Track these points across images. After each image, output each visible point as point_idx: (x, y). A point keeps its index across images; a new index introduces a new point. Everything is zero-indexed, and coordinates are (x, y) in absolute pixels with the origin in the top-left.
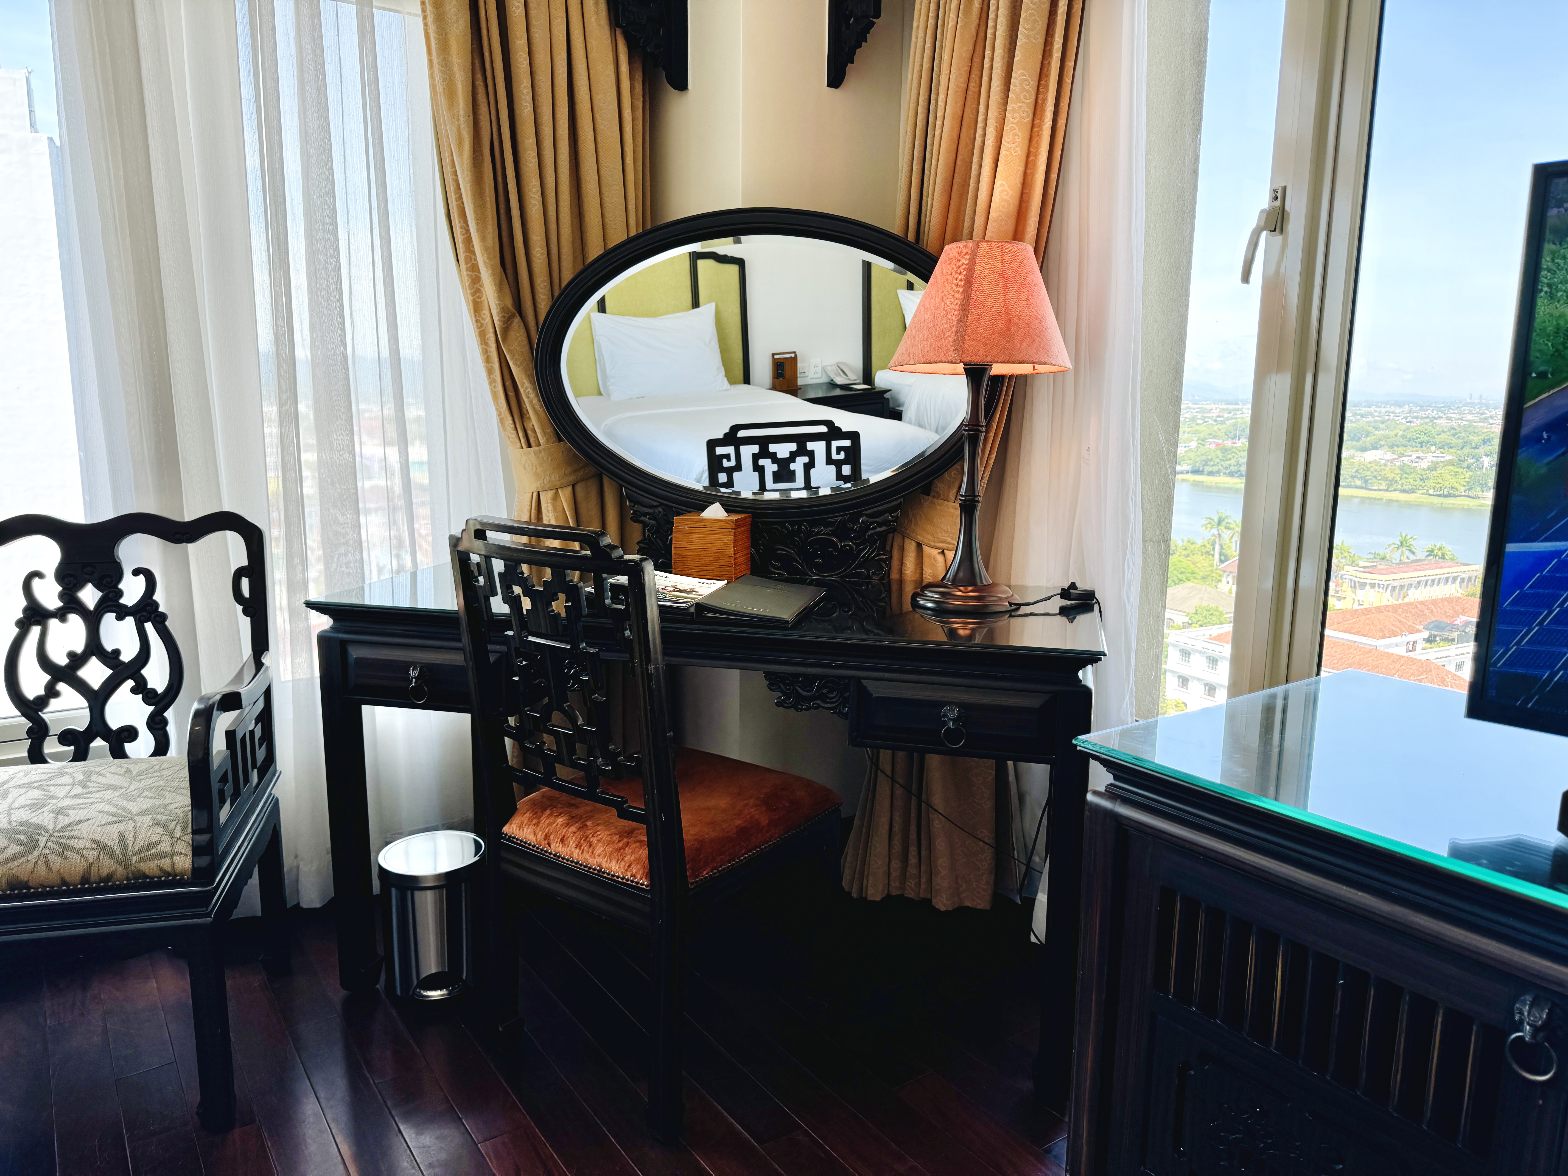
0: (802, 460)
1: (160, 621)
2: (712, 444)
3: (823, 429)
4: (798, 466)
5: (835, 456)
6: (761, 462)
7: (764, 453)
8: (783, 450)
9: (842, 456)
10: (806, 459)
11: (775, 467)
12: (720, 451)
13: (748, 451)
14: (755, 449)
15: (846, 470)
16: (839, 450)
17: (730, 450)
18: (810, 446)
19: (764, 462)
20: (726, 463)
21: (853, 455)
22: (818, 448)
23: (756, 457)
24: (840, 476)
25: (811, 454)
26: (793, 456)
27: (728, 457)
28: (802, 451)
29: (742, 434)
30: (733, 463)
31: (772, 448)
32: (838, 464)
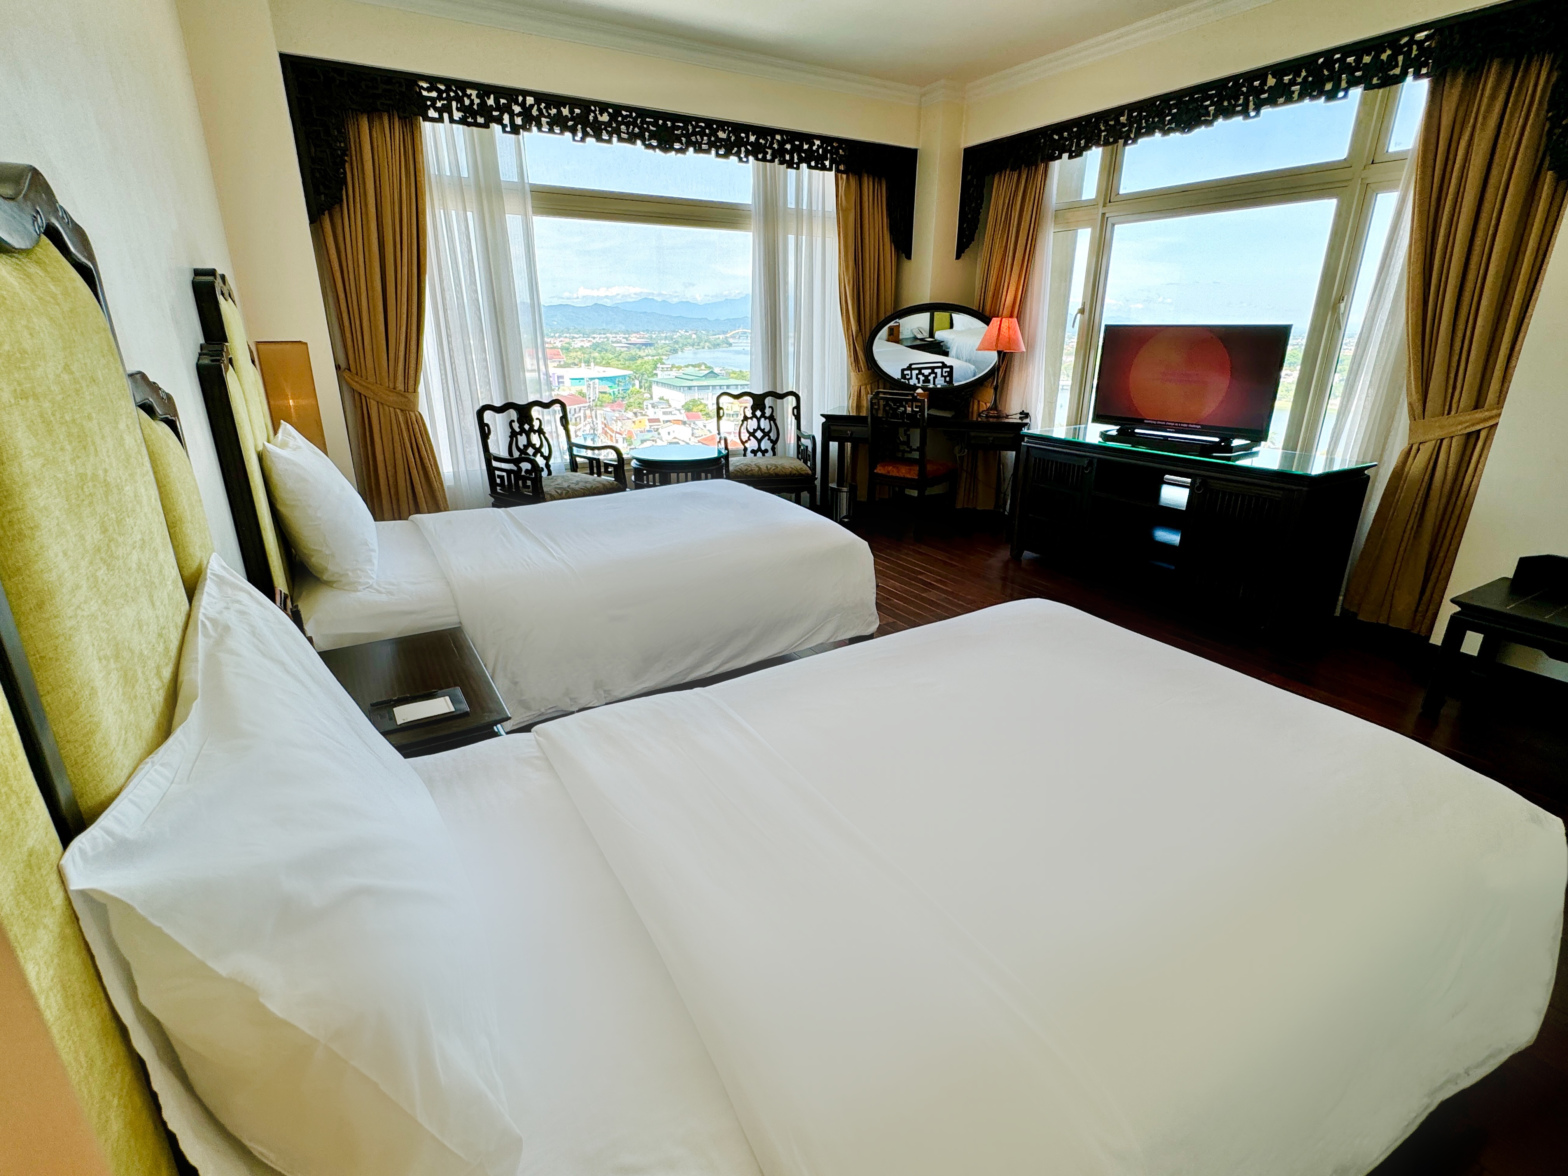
0: (933, 375)
1: (774, 420)
2: (903, 370)
3: (940, 365)
4: (931, 378)
5: (944, 374)
6: (919, 376)
7: (920, 373)
8: (926, 372)
9: (946, 374)
10: (934, 375)
11: (923, 378)
12: (906, 372)
13: (915, 372)
14: (917, 372)
15: (948, 379)
16: (946, 372)
17: (909, 372)
18: (936, 370)
19: (920, 376)
20: (907, 377)
21: (951, 374)
22: (938, 371)
23: (917, 375)
24: (945, 381)
25: (936, 374)
26: (930, 374)
27: (908, 375)
28: (933, 372)
29: (913, 366)
30: (909, 377)
31: (923, 371)
32: (945, 377)
